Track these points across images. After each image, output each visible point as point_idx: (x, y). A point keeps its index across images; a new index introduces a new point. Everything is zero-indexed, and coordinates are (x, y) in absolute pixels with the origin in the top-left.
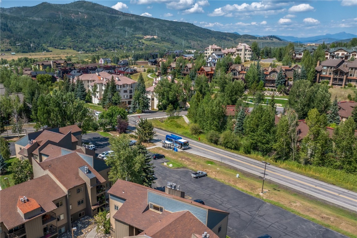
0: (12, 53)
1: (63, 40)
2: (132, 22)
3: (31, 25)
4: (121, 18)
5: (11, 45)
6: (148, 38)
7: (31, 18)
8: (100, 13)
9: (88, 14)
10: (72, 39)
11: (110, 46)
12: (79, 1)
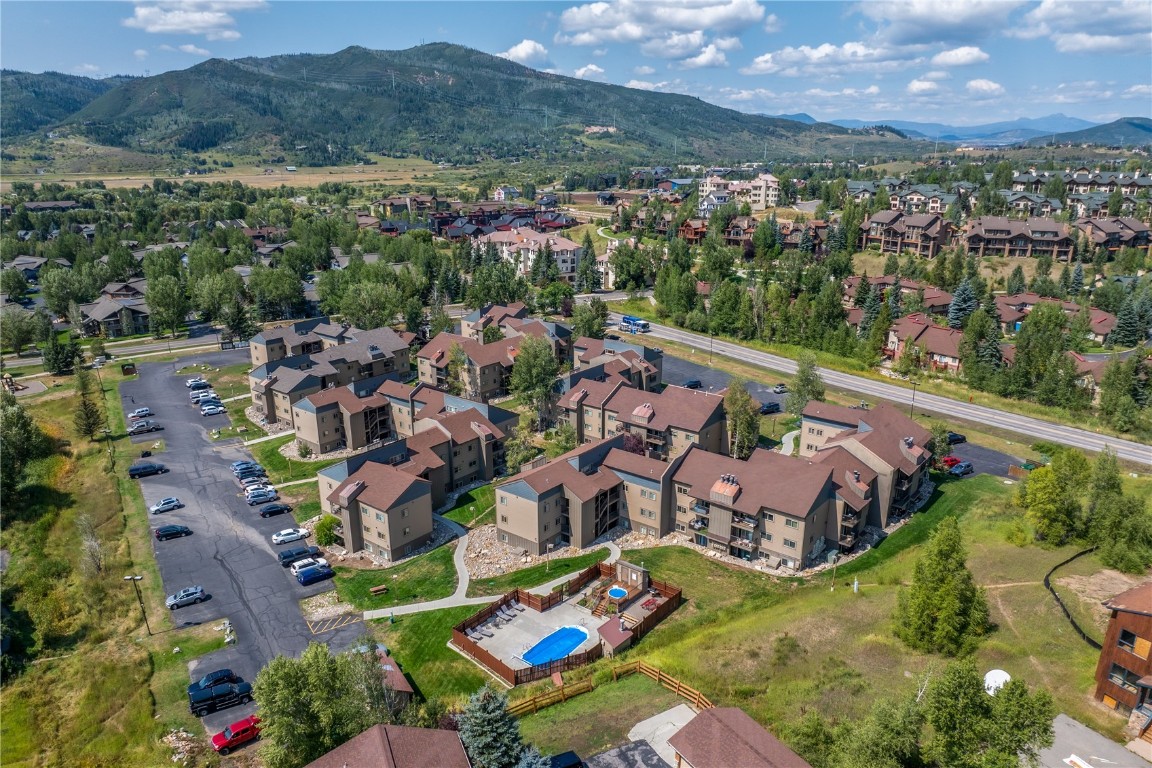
0: (289, 168)
1: (400, 135)
2: (558, 94)
3: (325, 101)
4: (531, 84)
5: (285, 150)
6: (595, 133)
7: (324, 84)
8: (483, 72)
9: (456, 74)
10: (421, 135)
11: (509, 151)
12: (435, 44)
